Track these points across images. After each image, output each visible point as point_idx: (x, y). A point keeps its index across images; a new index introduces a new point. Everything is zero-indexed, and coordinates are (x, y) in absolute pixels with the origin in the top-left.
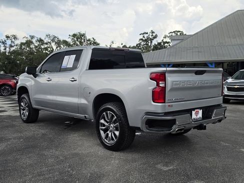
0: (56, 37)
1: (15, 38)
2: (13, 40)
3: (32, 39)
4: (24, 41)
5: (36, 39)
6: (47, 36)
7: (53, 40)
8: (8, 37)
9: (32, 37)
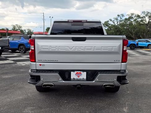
0: (149, 13)
1: (123, 15)
2: (122, 17)
3: (132, 15)
4: (127, 17)
5: (134, 15)
6: (143, 12)
7: (147, 15)
8: (118, 16)
9: (132, 14)
